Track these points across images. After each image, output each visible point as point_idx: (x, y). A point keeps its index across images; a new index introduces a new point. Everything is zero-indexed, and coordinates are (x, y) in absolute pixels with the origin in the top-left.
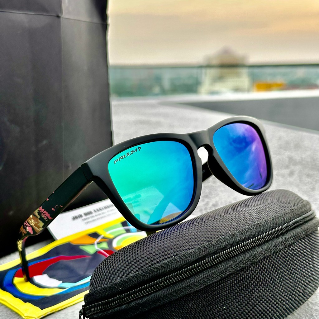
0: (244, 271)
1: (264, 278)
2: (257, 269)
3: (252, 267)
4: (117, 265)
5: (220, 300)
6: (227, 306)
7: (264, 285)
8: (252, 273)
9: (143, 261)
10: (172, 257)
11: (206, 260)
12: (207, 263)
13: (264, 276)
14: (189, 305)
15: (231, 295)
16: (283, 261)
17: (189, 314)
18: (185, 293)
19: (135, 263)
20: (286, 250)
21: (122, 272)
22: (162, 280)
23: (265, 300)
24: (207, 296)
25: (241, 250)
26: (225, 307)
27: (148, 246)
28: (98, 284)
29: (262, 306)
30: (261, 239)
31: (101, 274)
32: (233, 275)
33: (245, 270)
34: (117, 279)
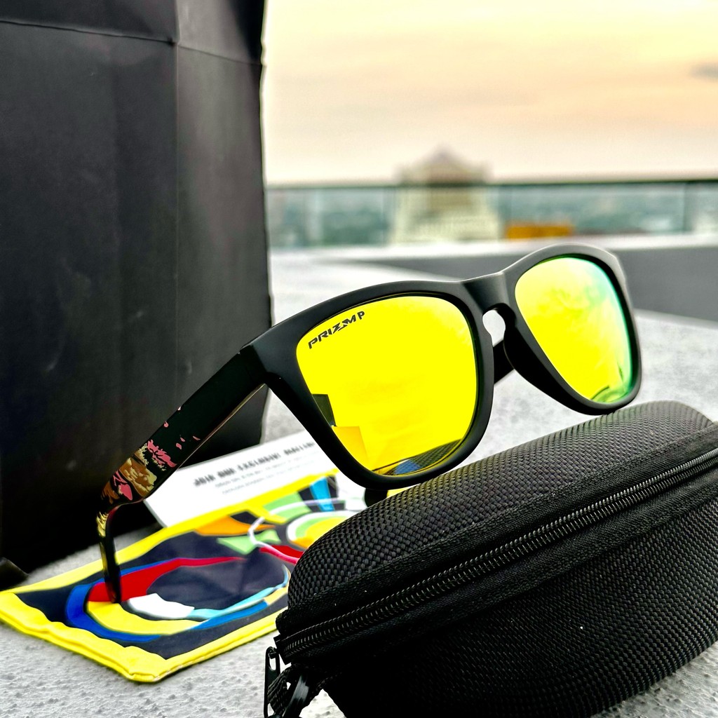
0: (616, 554)
1: (656, 569)
2: (641, 550)
3: (631, 546)
4: (353, 546)
5: (572, 613)
6: (586, 626)
8: (632, 559)
9: (409, 535)
10: (471, 524)
13: (654, 567)
14: (509, 623)
15: (593, 603)
16: (690, 536)
17: (511, 642)
18: (501, 597)
19: (393, 539)
20: (693, 514)
21: (365, 558)
22: (453, 571)
23: (660, 615)
24: (545, 604)
25: (610, 510)
26: (582, 628)
29: (654, 627)
31: (317, 567)
32: (596, 562)
33: (618, 552)
34: (355, 573)
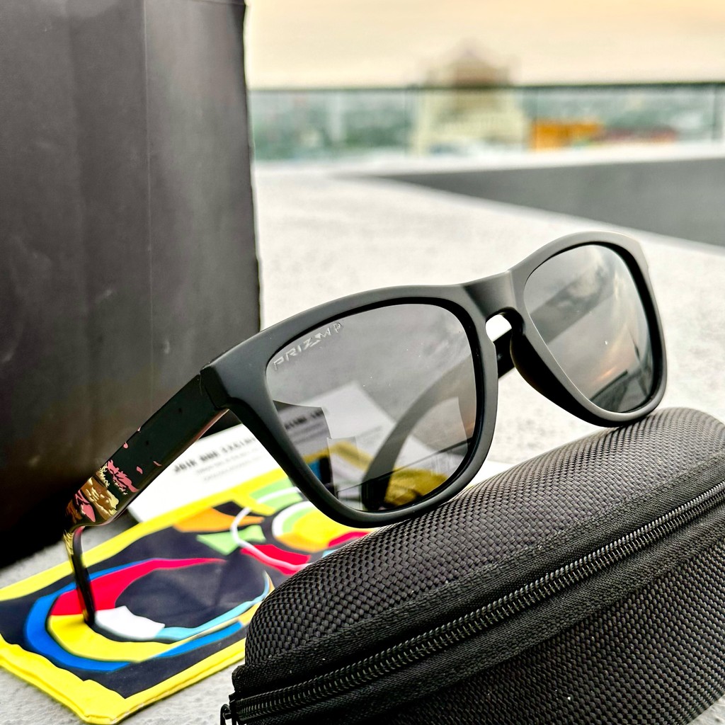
0: (611, 611)
1: (658, 624)
2: (641, 604)
3: (630, 600)
4: (312, 603)
5: (558, 682)
6: (574, 696)
7: (657, 642)
8: (630, 615)
9: (374, 594)
10: (443, 583)
11: (524, 589)
12: (525, 595)
13: (656, 622)
14: (485, 696)
15: (583, 669)
16: (699, 582)
17: (487, 717)
18: (476, 668)
19: (356, 598)
20: (703, 555)
21: (324, 619)
22: (422, 638)
23: (660, 677)
24: (527, 673)
25: (605, 562)
26: (569, 698)
27: (386, 558)
28: (266, 646)
29: (653, 692)
30: (648, 533)
31: (273, 624)
32: (587, 622)
33: (614, 609)
34: (313, 636)
